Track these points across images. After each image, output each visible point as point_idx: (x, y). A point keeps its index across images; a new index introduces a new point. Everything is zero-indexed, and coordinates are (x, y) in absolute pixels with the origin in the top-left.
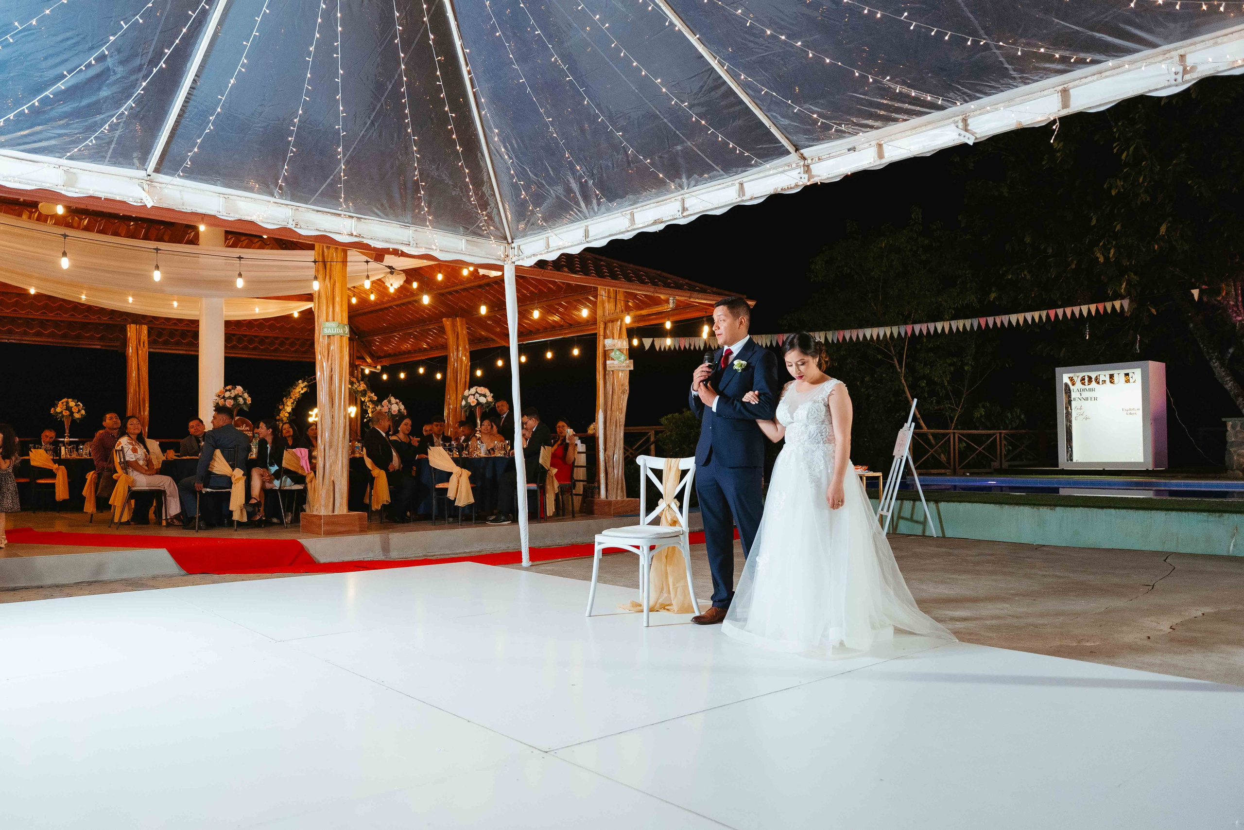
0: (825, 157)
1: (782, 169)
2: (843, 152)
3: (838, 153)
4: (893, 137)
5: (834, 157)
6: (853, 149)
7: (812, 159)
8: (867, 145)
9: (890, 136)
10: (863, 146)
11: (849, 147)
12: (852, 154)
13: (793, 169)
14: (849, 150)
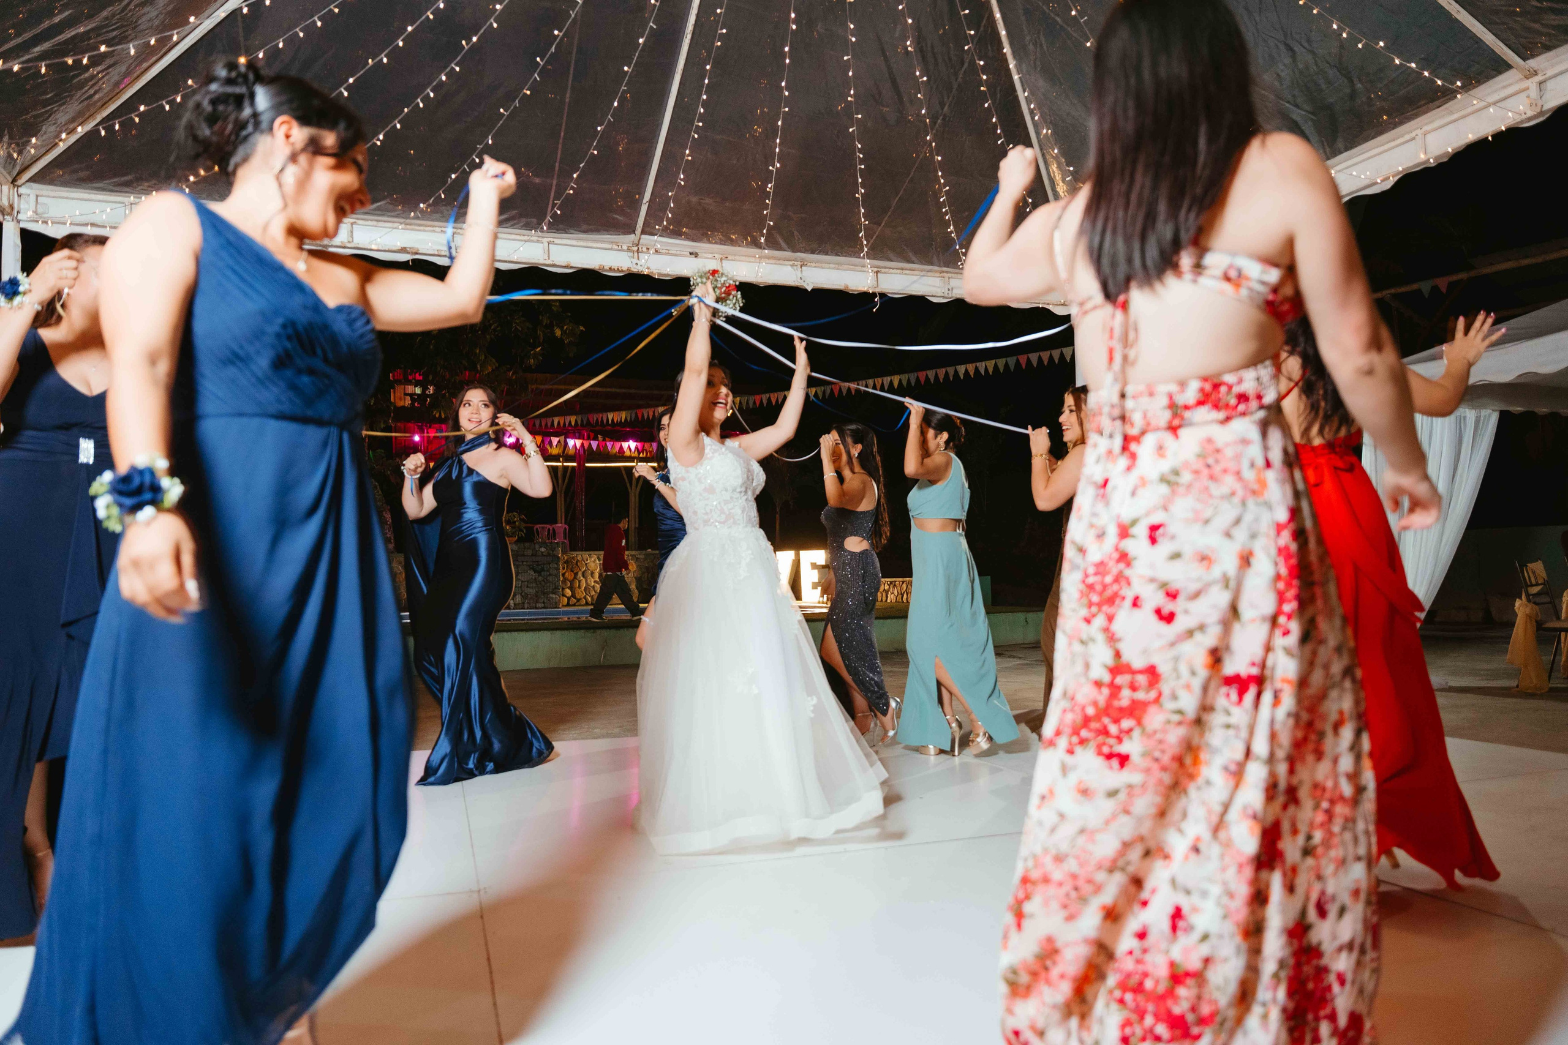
0: (664, 251)
1: (610, 246)
2: (686, 253)
3: (678, 252)
4: (737, 258)
5: (672, 255)
6: (696, 255)
7: (648, 249)
8: (711, 256)
9: (735, 255)
10: (705, 255)
11: (691, 251)
12: (693, 258)
13: (624, 251)
14: (691, 254)
